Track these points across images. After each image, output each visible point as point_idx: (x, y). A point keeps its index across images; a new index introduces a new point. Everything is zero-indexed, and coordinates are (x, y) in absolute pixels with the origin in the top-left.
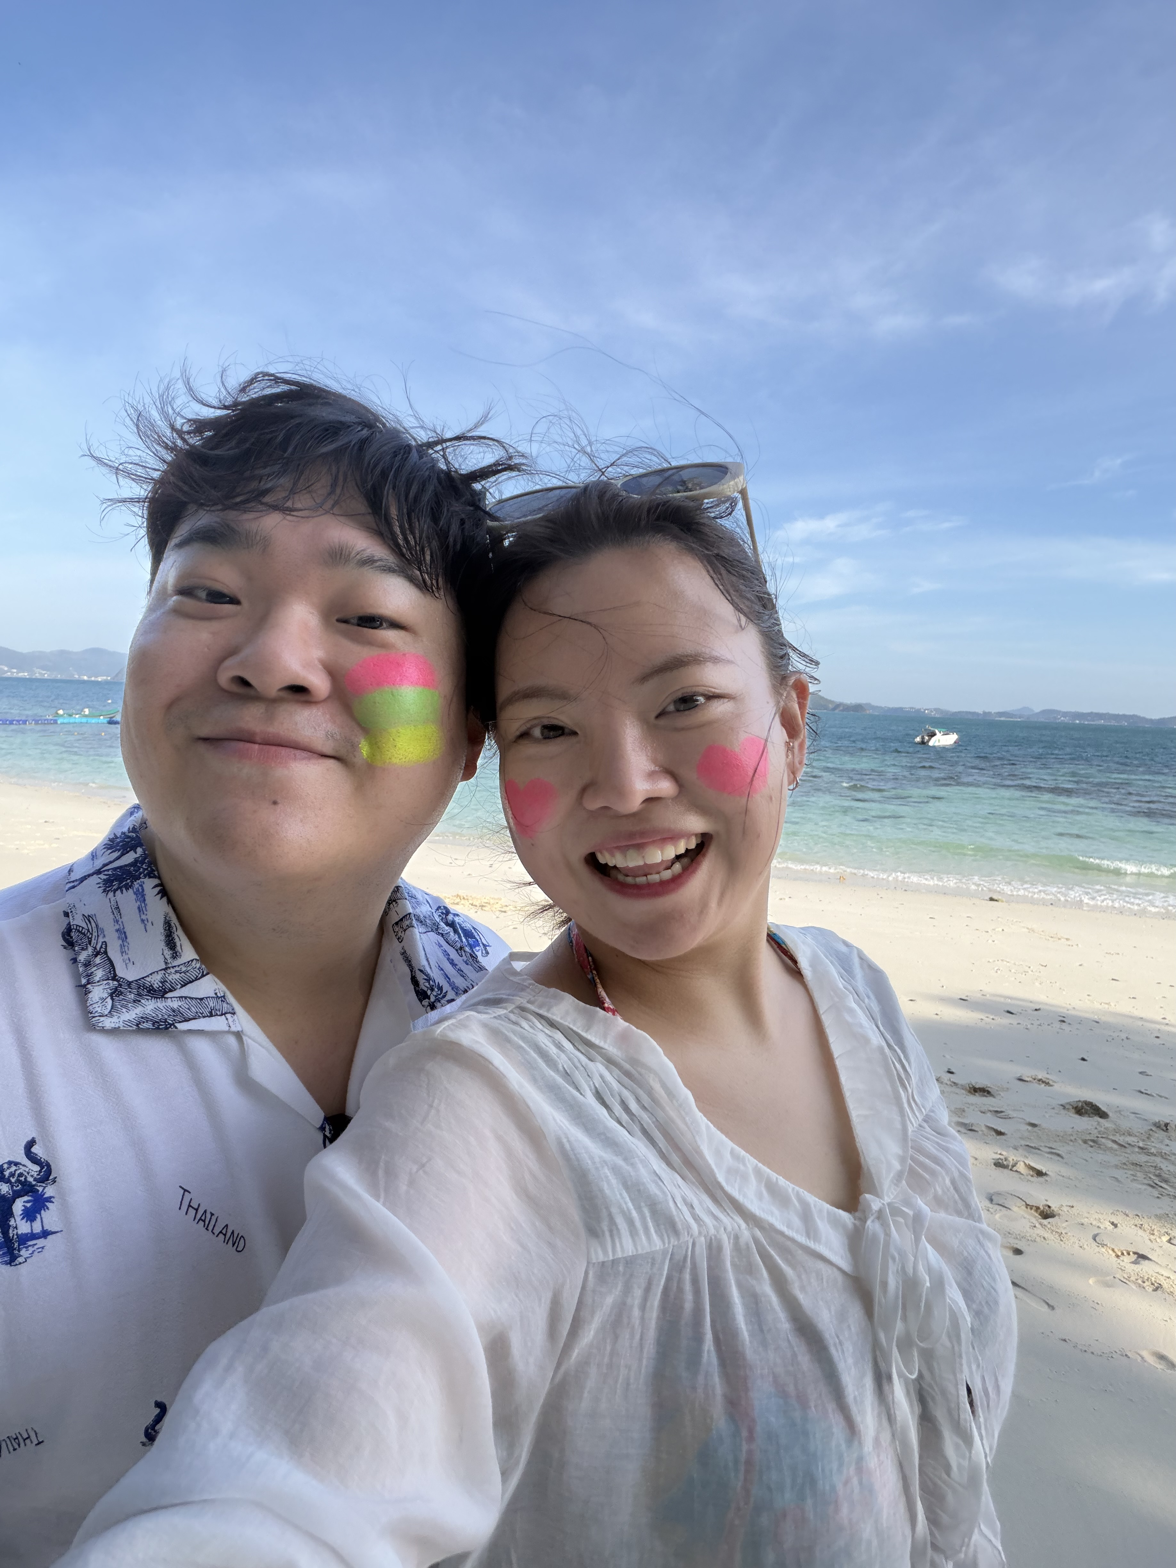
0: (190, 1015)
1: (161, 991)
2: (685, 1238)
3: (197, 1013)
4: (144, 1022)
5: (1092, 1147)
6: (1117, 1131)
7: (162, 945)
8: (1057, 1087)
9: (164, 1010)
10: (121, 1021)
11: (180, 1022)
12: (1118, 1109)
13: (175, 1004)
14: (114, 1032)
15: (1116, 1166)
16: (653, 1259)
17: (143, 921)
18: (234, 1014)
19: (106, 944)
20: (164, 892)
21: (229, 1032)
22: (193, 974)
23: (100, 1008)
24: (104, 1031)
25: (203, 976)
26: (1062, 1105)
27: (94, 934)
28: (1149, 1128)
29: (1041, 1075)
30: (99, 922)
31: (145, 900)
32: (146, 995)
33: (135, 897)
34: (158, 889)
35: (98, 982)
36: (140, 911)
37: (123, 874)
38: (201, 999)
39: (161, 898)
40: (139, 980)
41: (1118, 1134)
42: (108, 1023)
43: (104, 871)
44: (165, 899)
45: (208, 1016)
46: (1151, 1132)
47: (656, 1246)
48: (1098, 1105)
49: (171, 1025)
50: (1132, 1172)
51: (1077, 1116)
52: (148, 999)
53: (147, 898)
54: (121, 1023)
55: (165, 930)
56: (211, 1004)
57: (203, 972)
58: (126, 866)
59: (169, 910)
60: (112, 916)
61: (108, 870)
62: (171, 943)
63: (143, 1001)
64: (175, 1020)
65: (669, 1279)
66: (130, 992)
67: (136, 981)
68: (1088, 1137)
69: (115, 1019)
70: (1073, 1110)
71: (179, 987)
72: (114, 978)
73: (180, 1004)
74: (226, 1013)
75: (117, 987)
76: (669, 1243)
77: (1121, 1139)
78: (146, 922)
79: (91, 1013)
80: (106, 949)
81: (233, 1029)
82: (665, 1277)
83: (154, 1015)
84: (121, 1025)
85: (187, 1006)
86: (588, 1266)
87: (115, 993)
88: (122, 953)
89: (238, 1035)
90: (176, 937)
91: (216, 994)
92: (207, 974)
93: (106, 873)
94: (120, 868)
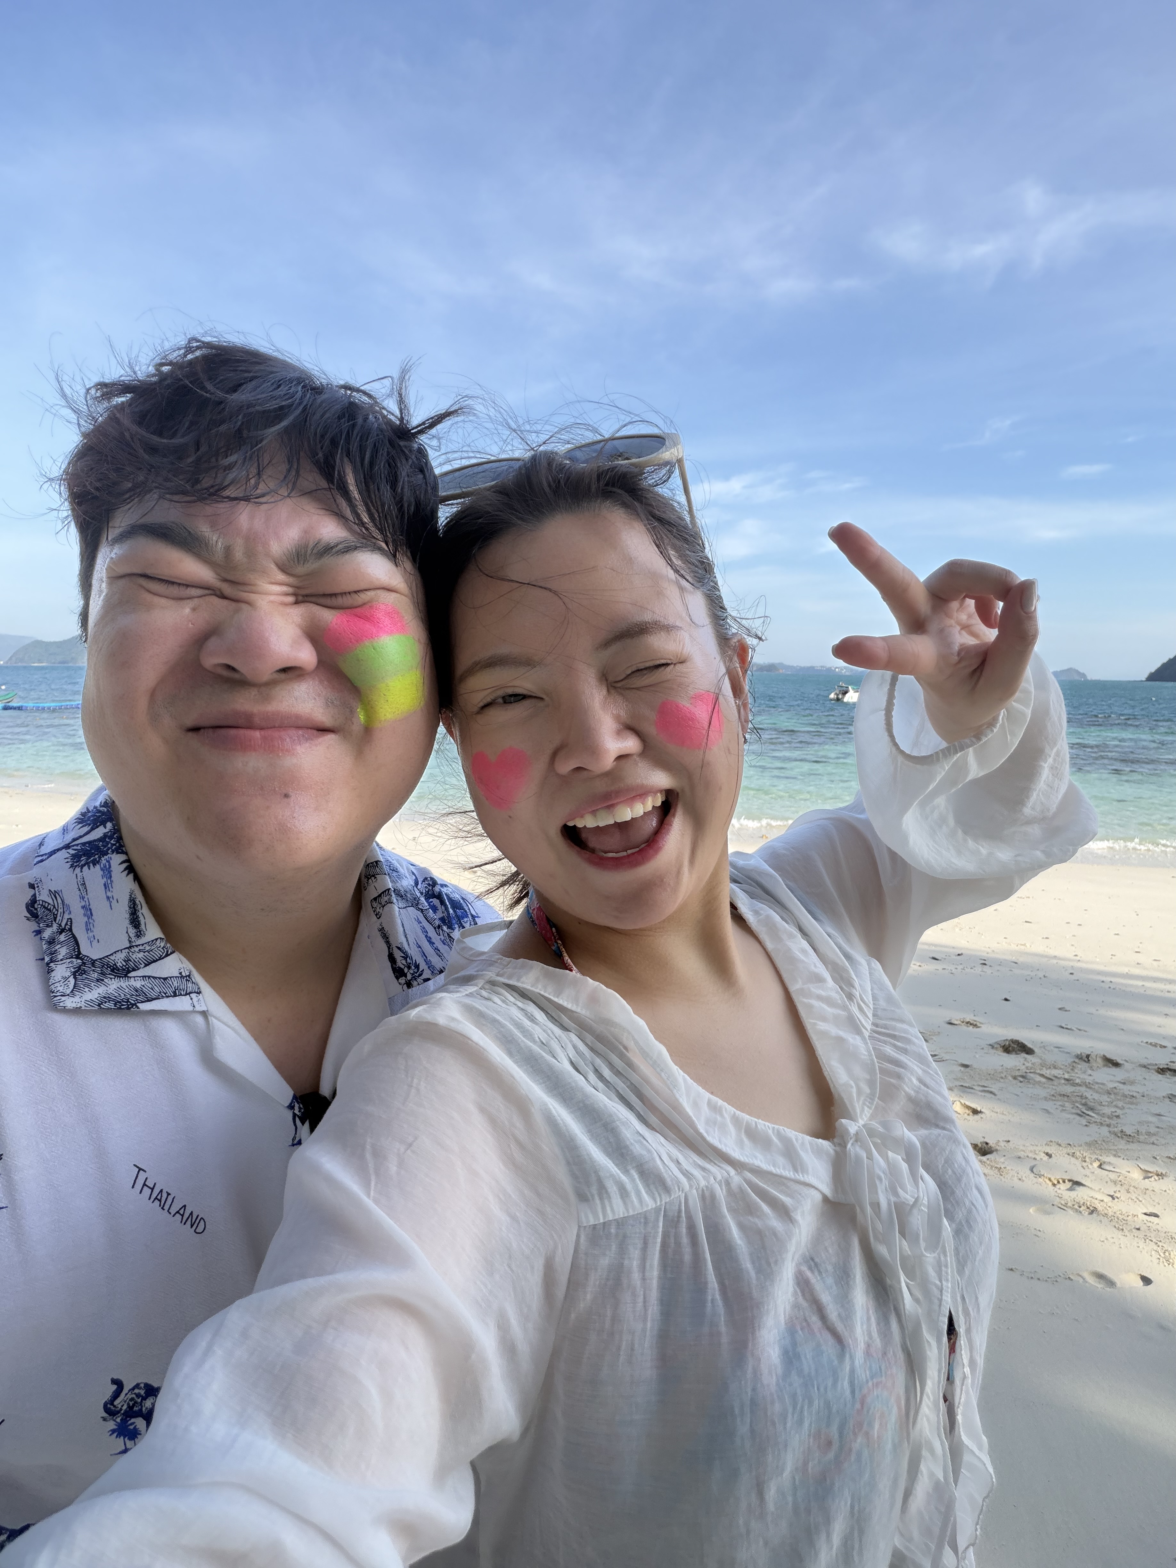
0: (153, 994)
1: (124, 970)
2: (676, 1194)
3: (160, 993)
4: (106, 1002)
5: (1021, 1082)
6: (1043, 1065)
7: (127, 923)
8: (985, 1029)
9: (127, 989)
10: (83, 1000)
11: (142, 1002)
12: (1042, 1045)
13: (138, 984)
14: (77, 1011)
15: (1046, 1099)
16: (646, 1218)
17: (108, 898)
18: (199, 993)
19: (71, 922)
20: (131, 869)
21: (194, 1012)
22: (157, 953)
23: (62, 988)
24: (65, 1011)
25: (167, 955)
26: (990, 1045)
27: (60, 910)
28: (1072, 1060)
29: (969, 1018)
30: (65, 897)
31: (111, 877)
32: (110, 974)
33: (102, 873)
34: (125, 865)
35: (61, 960)
36: (106, 888)
37: (92, 849)
38: (165, 979)
39: (128, 875)
40: (103, 958)
41: (1044, 1068)
42: (69, 1003)
43: (74, 846)
44: (131, 876)
45: (171, 996)
46: (1074, 1064)
47: (647, 1206)
48: (1024, 1042)
49: (133, 1005)
50: (1060, 1103)
51: (1005, 1054)
52: (111, 978)
53: (113, 874)
54: (83, 1003)
55: (130, 908)
56: (175, 984)
57: (167, 951)
58: (95, 841)
59: (135, 887)
60: (78, 892)
61: (77, 845)
62: (135, 921)
63: (106, 980)
64: (137, 1000)
65: (665, 1235)
66: (94, 971)
67: (100, 959)
68: (1017, 1073)
69: (77, 999)
70: (1001, 1049)
71: (142, 966)
72: (78, 957)
73: (143, 984)
74: (191, 993)
75: (80, 966)
76: (661, 1201)
77: (1047, 1072)
78: (111, 899)
79: (53, 992)
80: (71, 926)
81: (198, 1008)
82: (660, 1234)
83: (116, 994)
84: (83, 1004)
85: (150, 986)
86: (579, 1230)
87: (78, 973)
88: (87, 930)
89: (204, 1014)
90: (140, 915)
91: (181, 973)
92: (171, 953)
93: (75, 847)
94: (90, 843)
